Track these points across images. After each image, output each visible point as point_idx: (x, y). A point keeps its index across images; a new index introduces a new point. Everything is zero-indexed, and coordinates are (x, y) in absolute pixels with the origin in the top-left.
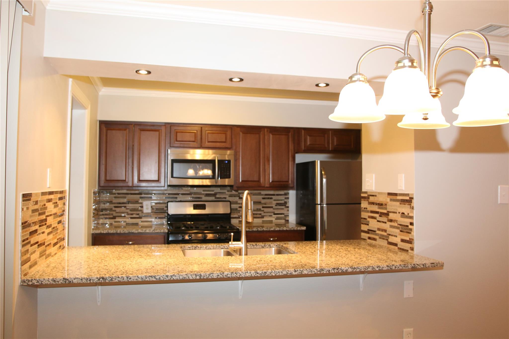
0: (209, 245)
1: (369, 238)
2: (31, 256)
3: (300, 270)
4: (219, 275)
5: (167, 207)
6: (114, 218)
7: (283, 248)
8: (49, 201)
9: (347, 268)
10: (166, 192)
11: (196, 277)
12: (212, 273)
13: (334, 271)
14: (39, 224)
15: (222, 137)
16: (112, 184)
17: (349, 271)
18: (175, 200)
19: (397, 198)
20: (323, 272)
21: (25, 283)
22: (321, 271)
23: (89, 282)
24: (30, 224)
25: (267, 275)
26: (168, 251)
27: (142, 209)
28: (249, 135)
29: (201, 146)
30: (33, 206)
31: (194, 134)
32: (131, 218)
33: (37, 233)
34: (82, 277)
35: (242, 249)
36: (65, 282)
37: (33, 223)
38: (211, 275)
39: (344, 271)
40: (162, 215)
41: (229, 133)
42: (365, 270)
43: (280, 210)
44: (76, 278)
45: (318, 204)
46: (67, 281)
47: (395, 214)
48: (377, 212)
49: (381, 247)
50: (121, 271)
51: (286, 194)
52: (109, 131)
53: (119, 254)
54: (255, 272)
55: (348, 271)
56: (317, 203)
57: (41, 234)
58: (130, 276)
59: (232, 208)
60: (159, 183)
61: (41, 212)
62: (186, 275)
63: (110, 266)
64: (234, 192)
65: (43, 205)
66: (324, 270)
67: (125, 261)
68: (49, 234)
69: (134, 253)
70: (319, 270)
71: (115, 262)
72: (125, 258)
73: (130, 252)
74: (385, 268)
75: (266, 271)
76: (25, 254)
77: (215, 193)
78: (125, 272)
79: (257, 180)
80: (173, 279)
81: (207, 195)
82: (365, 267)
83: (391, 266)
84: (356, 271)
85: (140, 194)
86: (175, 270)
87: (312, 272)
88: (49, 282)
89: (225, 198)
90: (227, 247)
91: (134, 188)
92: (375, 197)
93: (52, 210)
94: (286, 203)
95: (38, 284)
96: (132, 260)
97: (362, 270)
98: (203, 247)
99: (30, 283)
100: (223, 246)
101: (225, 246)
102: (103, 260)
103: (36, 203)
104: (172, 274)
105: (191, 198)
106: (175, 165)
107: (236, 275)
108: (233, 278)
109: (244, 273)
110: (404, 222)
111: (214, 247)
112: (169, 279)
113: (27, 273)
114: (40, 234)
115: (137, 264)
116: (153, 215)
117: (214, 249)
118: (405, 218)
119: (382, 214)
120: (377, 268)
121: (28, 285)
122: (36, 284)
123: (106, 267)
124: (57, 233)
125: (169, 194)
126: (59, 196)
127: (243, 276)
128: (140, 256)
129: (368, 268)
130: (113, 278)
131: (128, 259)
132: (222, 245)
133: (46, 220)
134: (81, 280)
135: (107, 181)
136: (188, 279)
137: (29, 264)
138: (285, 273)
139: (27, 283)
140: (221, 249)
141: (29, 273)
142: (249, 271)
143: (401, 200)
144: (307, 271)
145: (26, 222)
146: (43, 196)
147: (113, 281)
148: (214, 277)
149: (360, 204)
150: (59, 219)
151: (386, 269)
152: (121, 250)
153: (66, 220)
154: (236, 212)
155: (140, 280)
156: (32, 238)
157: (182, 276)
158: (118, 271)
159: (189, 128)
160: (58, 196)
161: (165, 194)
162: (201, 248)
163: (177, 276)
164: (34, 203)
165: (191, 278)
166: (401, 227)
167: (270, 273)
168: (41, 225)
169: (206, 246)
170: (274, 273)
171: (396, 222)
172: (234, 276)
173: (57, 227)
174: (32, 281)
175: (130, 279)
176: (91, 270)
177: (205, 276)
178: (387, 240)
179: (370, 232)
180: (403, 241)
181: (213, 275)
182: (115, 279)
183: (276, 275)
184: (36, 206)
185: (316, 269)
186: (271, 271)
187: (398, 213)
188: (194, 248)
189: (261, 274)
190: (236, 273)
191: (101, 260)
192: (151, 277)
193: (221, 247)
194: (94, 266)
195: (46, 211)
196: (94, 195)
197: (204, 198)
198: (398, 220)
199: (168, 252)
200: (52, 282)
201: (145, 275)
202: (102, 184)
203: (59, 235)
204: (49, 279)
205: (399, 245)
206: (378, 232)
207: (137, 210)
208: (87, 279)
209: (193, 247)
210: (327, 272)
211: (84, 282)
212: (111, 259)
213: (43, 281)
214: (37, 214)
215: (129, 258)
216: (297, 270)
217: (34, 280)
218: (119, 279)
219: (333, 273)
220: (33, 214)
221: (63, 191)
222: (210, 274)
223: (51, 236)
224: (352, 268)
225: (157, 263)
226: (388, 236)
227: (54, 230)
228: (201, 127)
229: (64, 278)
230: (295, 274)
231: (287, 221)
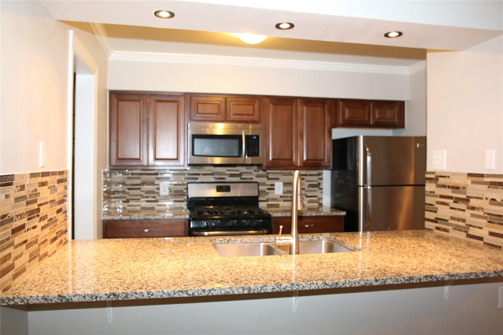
0: (245, 237)
1: (438, 228)
2: (15, 262)
3: (382, 279)
4: (274, 288)
5: (187, 189)
6: (127, 201)
7: (337, 242)
8: (43, 184)
9: (444, 276)
10: (185, 172)
11: (244, 292)
12: (265, 286)
13: (427, 280)
14: (27, 217)
15: (248, 109)
16: (124, 163)
17: (446, 280)
18: (195, 181)
19: (483, 179)
20: (413, 281)
21: (4, 303)
22: (409, 280)
23: (95, 300)
24: (13, 218)
25: (339, 286)
26: (196, 247)
27: (158, 191)
28: (280, 107)
29: (226, 118)
30: (17, 193)
31: (217, 105)
32: (147, 201)
33: (25, 228)
34: (85, 294)
35: (293, 246)
36: (61, 300)
37: (17, 216)
38: (265, 288)
39: (440, 279)
40: (182, 198)
41: (256, 105)
42: (467, 278)
43: (312, 192)
44: (77, 295)
45: (361, 186)
46: (64, 299)
47: (480, 200)
48: (450, 198)
49: (458, 241)
50: (140, 281)
51: (319, 174)
52: (120, 103)
53: (135, 251)
54: (323, 283)
55: (444, 280)
56: (359, 184)
57: (32, 229)
58: (152, 291)
59: (260, 190)
60: (178, 161)
61: (31, 199)
62: (230, 288)
63: (124, 273)
64: (261, 172)
65: (33, 190)
66: (414, 278)
67: (143, 264)
68: (43, 228)
69: (154, 251)
70: (407, 278)
71: (130, 265)
72: (142, 258)
73: (148, 248)
74: (492, 274)
75: (337, 282)
76: (6, 261)
77: (240, 173)
78: (144, 283)
79: (289, 158)
80: (212, 295)
81: (232, 175)
82: (467, 273)
83: (500, 272)
84: (455, 279)
85: (157, 174)
86: (213, 280)
87: (398, 282)
88: (38, 300)
89: (252, 179)
90: (267, 240)
91: (150, 168)
92: (447, 179)
93: (47, 197)
94: (319, 184)
95: (23, 303)
96: (152, 262)
97: (463, 278)
98: (238, 240)
99: (12, 303)
100: (262, 239)
101: (264, 238)
102: (115, 263)
103: (22, 188)
104: (210, 288)
105: (214, 179)
106: (196, 141)
107: (298, 288)
108: (294, 291)
109: (308, 285)
110: (495, 211)
111: (251, 240)
112: (206, 295)
113: (8, 286)
114: (29, 230)
115: (160, 269)
116: (171, 198)
117: (251, 243)
118: (497, 205)
119: (457, 200)
120: (482, 274)
121: (9, 306)
122: (19, 303)
123: (118, 274)
124: (56, 225)
125: (189, 174)
126: (58, 177)
127: (308, 289)
128: (162, 256)
129: (470, 274)
130: (129, 295)
131: (147, 260)
132: (260, 238)
133: (38, 210)
134: (84, 298)
135: (119, 159)
136: (232, 294)
137: (12, 273)
138: (362, 283)
139: (7, 303)
140: (260, 242)
141: (12, 286)
142: (315, 282)
143: (490, 182)
144: (392, 280)
145: (5, 216)
146: (33, 179)
147: (129, 298)
148: (268, 291)
149: (424, 185)
150: (58, 207)
151: (493, 276)
152: (138, 245)
153: (68, 207)
154: (263, 194)
155: (166, 296)
156: (15, 236)
157: (224, 290)
158: (135, 281)
159: (212, 99)
160: (56, 178)
161: (185, 174)
162: (235, 241)
163: (218, 290)
164: (19, 188)
165: (236, 293)
166: (490, 217)
167: (344, 284)
168: (31, 218)
169: (242, 239)
170: (348, 284)
171: (481, 210)
172: (296, 289)
173: (56, 218)
174: (13, 300)
175: (152, 295)
176: (98, 281)
177: (255, 290)
178: (466, 232)
179: (439, 221)
180: (491, 234)
181: (267, 287)
182: (132, 295)
183: (351, 286)
184: (21, 192)
185: (403, 278)
186: (345, 282)
187: (484, 198)
188: (227, 241)
189: (331, 285)
190: (297, 285)
191: (112, 262)
192: (182, 292)
193: (260, 241)
194: (103, 272)
195: (38, 198)
196: (104, 175)
197: (228, 179)
198: (485, 208)
199: (197, 249)
200: (43, 301)
201: (174, 289)
202: (113, 163)
203: (59, 227)
204: (38, 296)
205: (486, 239)
206: (451, 221)
207: (153, 192)
208: (92, 296)
209: (225, 241)
210: (418, 281)
211: (88, 301)
212: (124, 260)
213: (29, 300)
214: (25, 203)
215: (148, 258)
216: (379, 278)
217: (16, 298)
218: (137, 295)
219: (425, 282)
220: (17, 204)
221: (63, 172)
222: (263, 286)
223: (47, 230)
224: (449, 275)
225: (185, 267)
226: (467, 227)
227: (51, 223)
228: (226, 98)
229: (59, 295)
230: (375, 284)
231: (321, 205)
